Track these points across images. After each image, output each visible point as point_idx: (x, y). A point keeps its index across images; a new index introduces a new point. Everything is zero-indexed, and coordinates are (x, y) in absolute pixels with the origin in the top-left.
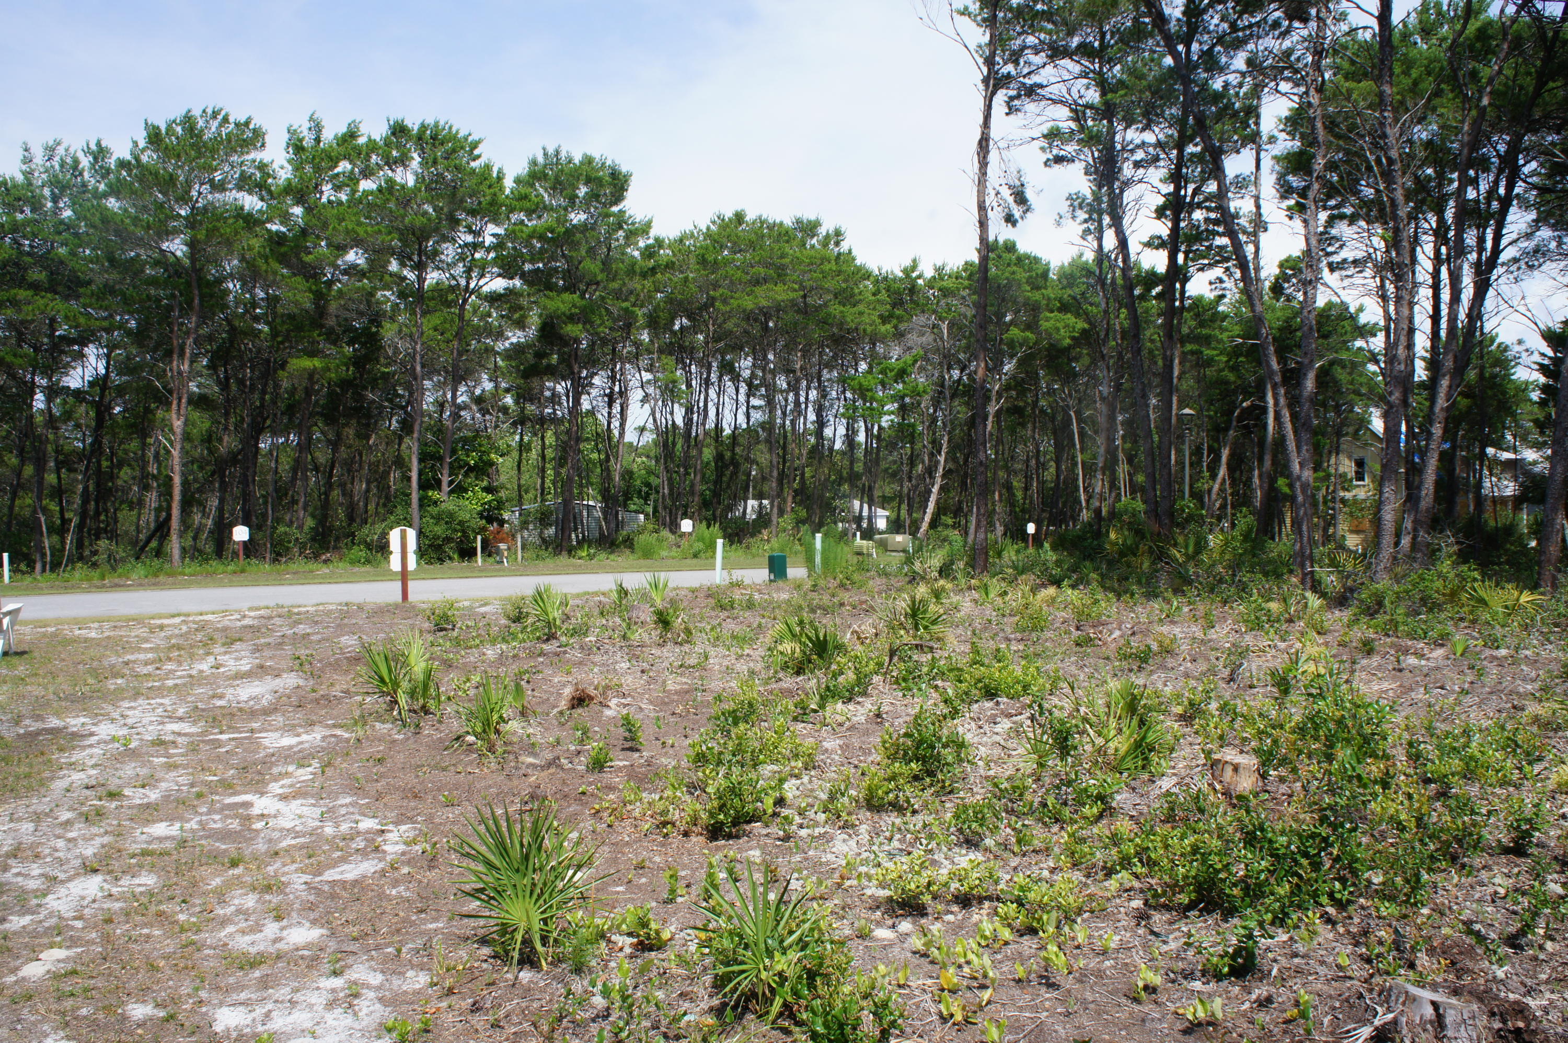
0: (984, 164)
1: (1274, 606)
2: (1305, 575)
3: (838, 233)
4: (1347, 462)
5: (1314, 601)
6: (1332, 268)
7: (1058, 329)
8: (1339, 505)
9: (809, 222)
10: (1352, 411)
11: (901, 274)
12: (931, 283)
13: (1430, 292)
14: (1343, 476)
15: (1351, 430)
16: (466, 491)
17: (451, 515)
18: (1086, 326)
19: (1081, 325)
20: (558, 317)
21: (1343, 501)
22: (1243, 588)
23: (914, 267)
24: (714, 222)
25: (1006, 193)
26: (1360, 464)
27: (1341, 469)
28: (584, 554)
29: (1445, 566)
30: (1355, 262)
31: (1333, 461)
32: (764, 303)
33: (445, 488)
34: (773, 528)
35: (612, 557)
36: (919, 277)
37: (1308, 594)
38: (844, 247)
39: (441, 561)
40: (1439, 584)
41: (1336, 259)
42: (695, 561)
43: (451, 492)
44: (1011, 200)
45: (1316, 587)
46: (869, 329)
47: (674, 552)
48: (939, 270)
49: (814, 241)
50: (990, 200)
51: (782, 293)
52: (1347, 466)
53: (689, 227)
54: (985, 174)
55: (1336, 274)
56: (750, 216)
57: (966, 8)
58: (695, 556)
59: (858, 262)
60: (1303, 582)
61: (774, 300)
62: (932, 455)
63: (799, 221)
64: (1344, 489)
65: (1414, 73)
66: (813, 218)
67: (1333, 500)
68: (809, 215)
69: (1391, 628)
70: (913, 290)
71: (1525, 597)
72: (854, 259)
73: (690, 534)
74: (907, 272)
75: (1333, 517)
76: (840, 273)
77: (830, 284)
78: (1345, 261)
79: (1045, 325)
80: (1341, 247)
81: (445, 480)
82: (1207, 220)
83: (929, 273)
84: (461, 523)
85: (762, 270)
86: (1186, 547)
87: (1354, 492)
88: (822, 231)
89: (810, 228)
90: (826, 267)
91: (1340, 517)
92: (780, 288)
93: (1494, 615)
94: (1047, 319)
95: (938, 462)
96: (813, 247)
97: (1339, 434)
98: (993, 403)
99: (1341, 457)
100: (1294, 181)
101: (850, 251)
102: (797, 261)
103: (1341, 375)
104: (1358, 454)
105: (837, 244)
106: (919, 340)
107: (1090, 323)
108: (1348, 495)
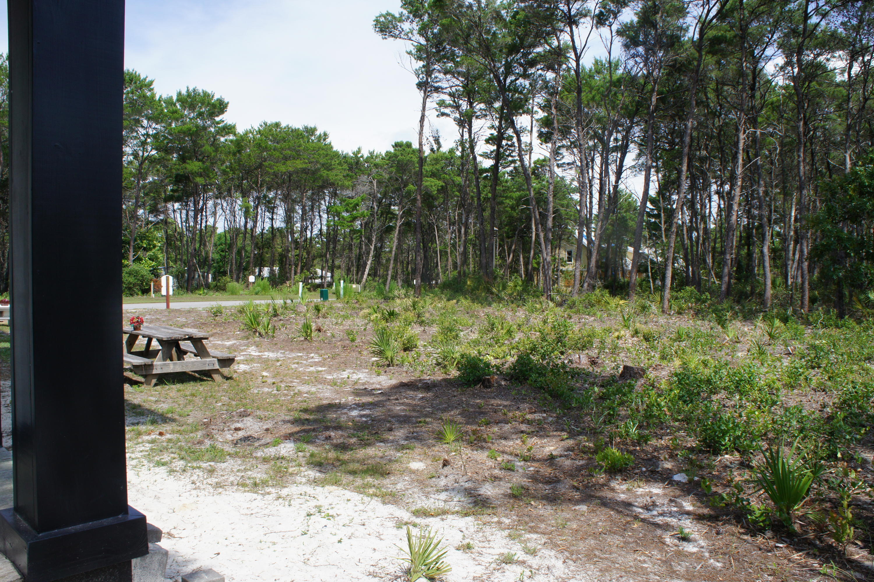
0: (422, 126)
1: (538, 306)
2: (548, 296)
3: (325, 135)
4: (564, 252)
5: (551, 304)
6: (558, 166)
7: (432, 186)
8: (559, 273)
9: (311, 128)
10: (566, 228)
11: (352, 155)
12: (367, 160)
13: (599, 181)
14: (562, 259)
15: (566, 237)
16: (141, 260)
17: (137, 272)
18: (444, 184)
19: (441, 183)
20: (192, 174)
21: (562, 271)
22: (524, 300)
23: (359, 151)
24: (261, 126)
25: (431, 139)
26: (570, 253)
27: (561, 256)
28: (201, 292)
29: (597, 291)
30: (568, 164)
31: (557, 251)
32: (291, 169)
33: (131, 258)
34: (292, 281)
35: (217, 293)
36: (362, 157)
37: (549, 302)
38: (328, 141)
39: (132, 295)
40: (594, 297)
41: (560, 162)
42: (257, 296)
43: (134, 261)
44: (433, 142)
45: (552, 300)
46: (340, 183)
47: (246, 292)
48: (371, 153)
49: (313, 138)
50: (424, 141)
51: (299, 164)
52: (564, 255)
53: (249, 128)
54: (422, 130)
55: (560, 169)
56: (283, 125)
57: (411, 52)
58: (257, 294)
59: (335, 149)
60: (547, 298)
61: (296, 168)
62: (366, 245)
63: (306, 128)
64: (562, 266)
65: (594, 93)
66: (313, 126)
67: (557, 270)
68: (311, 125)
69: (578, 312)
70: (357, 163)
71: (621, 302)
72: (332, 148)
73: (254, 283)
74: (356, 154)
75: (557, 279)
76: (327, 155)
77: (322, 161)
78: (564, 163)
79: (425, 184)
80: (563, 157)
81: (131, 254)
82: (507, 144)
83: (366, 154)
84: (142, 276)
85: (289, 152)
86: (499, 287)
87: (567, 267)
88: (318, 133)
89: (311, 131)
90: (321, 152)
91: (560, 279)
92: (298, 162)
93: (611, 307)
94: (427, 181)
95: (371, 249)
96: (313, 141)
97: (560, 239)
98: (399, 221)
99: (561, 250)
100: (545, 130)
101: (330, 143)
102: (306, 149)
103: (563, 211)
104: (569, 249)
105: (324, 140)
106: (363, 189)
107: (445, 183)
108: (564, 269)
